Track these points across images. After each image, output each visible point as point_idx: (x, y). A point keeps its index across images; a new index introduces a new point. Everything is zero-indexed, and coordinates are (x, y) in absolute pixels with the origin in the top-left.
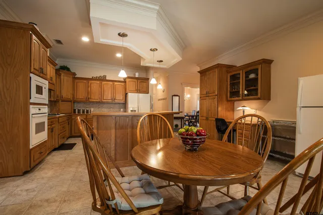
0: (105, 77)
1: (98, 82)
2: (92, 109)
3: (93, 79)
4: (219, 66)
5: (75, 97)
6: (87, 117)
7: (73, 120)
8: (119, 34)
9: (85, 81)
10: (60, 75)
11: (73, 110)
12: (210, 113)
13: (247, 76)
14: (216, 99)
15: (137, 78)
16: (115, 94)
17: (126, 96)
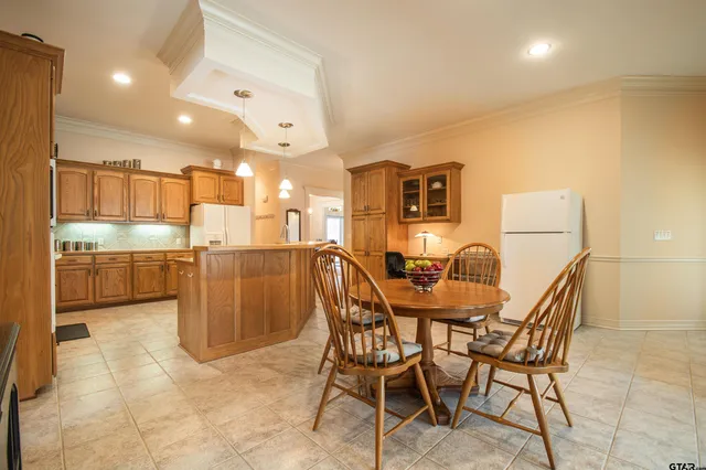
0: (136, 163)
1: (121, 175)
2: (100, 240)
4: (387, 164)
6: (95, 259)
8: (236, 93)
9: (85, 171)
12: (372, 244)
13: (429, 185)
14: (383, 221)
15: (220, 173)
16: (166, 204)
17: (190, 211)
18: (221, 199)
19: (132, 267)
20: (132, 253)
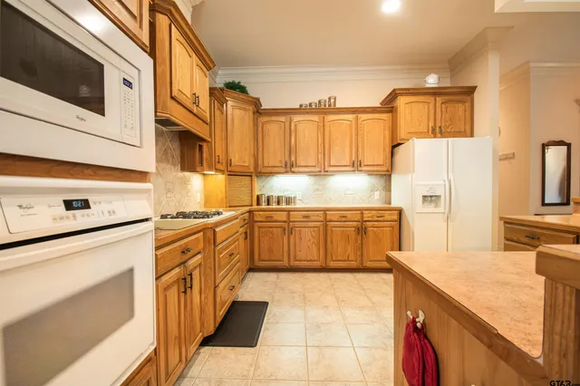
0: (332, 100)
1: (315, 118)
3: (301, 110)
5: (260, 162)
6: (289, 216)
7: (256, 225)
9: (282, 119)
10: (222, 102)
11: (255, 198)
15: (436, 92)
16: (363, 149)
17: (392, 154)
18: (437, 132)
19: (326, 227)
20: (325, 211)
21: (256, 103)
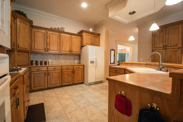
0: (63, 29)
1: (57, 34)
2: (50, 61)
3: (51, 30)
5: (33, 47)
6: (48, 68)
7: (32, 73)
9: (44, 31)
11: (30, 62)
15: (92, 33)
16: (73, 46)
17: (81, 49)
18: (92, 44)
19: (62, 72)
20: (62, 66)
21: (31, 22)
